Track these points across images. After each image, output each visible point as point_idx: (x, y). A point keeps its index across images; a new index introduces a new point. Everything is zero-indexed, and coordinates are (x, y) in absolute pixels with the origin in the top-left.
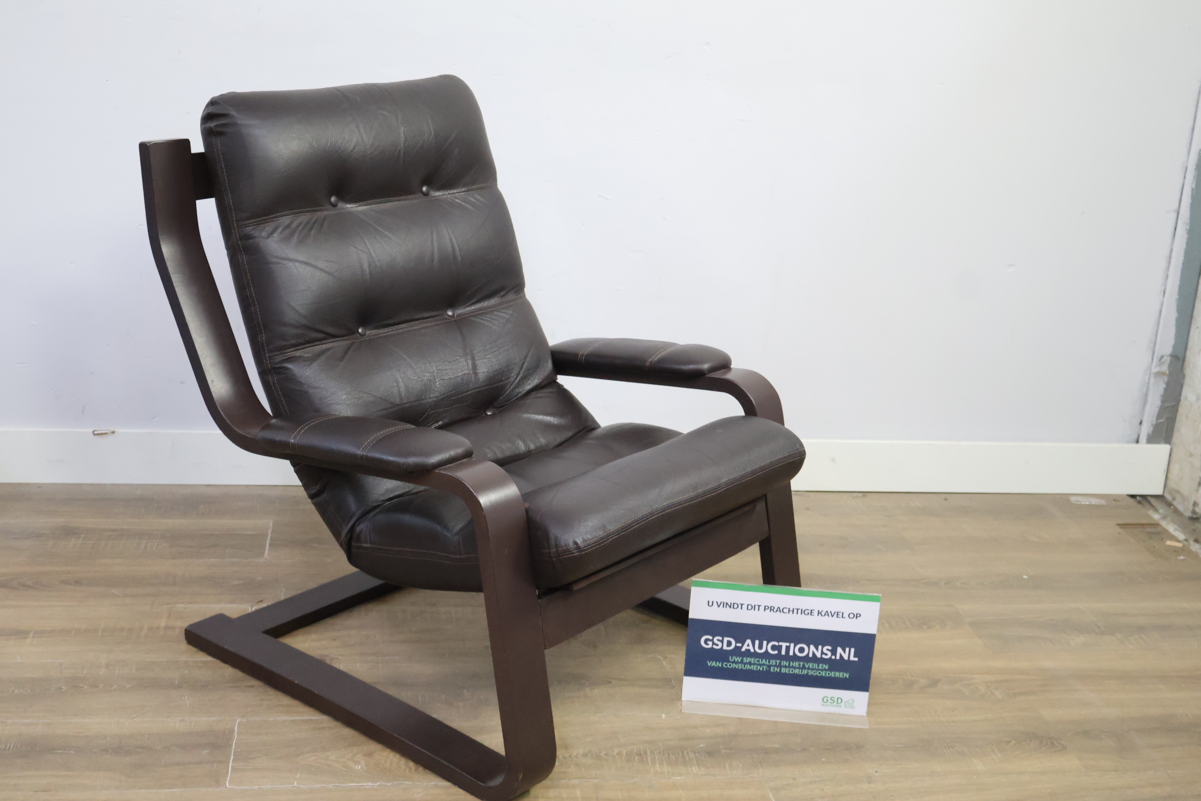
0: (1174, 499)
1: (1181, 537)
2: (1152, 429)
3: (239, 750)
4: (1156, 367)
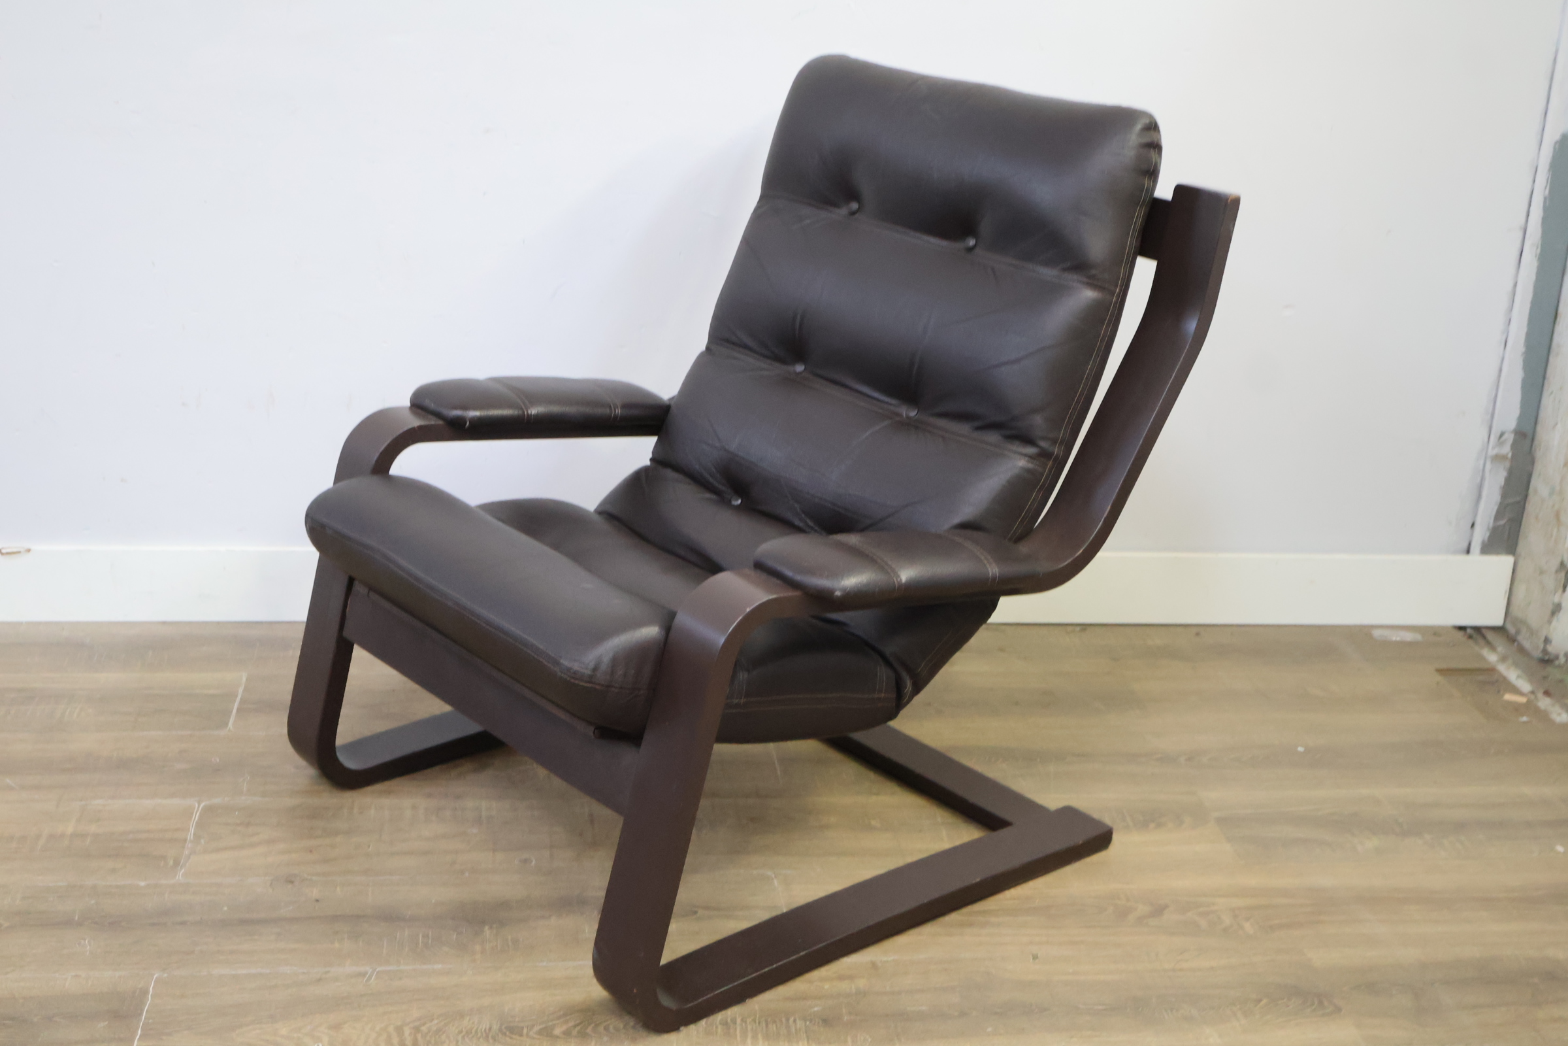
0: (1518, 632)
1: (1525, 686)
2: (1488, 534)
3: (150, 1021)
4: (1493, 448)
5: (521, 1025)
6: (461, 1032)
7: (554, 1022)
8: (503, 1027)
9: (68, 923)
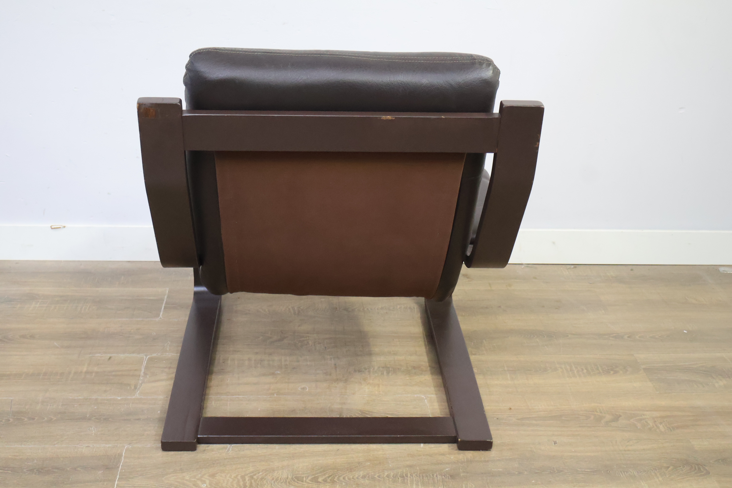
3: (123, 471)
5: (302, 476)
6: (273, 479)
7: (318, 475)
8: (294, 477)
9: (84, 418)
